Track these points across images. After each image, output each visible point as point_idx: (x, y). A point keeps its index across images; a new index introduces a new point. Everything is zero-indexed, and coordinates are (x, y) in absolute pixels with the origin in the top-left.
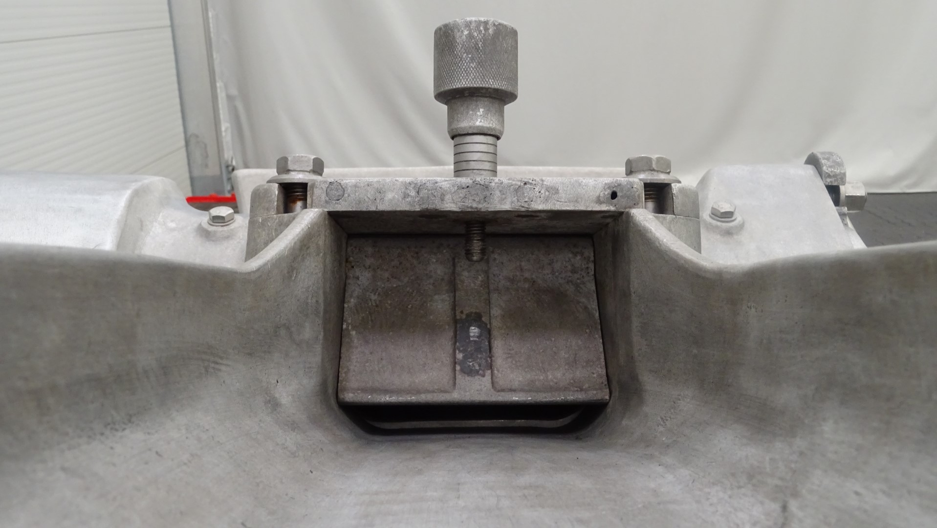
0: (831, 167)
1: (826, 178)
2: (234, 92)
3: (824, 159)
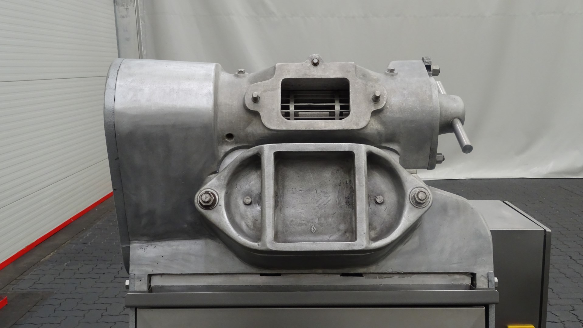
0: (427, 60)
1: (426, 63)
3: (425, 58)
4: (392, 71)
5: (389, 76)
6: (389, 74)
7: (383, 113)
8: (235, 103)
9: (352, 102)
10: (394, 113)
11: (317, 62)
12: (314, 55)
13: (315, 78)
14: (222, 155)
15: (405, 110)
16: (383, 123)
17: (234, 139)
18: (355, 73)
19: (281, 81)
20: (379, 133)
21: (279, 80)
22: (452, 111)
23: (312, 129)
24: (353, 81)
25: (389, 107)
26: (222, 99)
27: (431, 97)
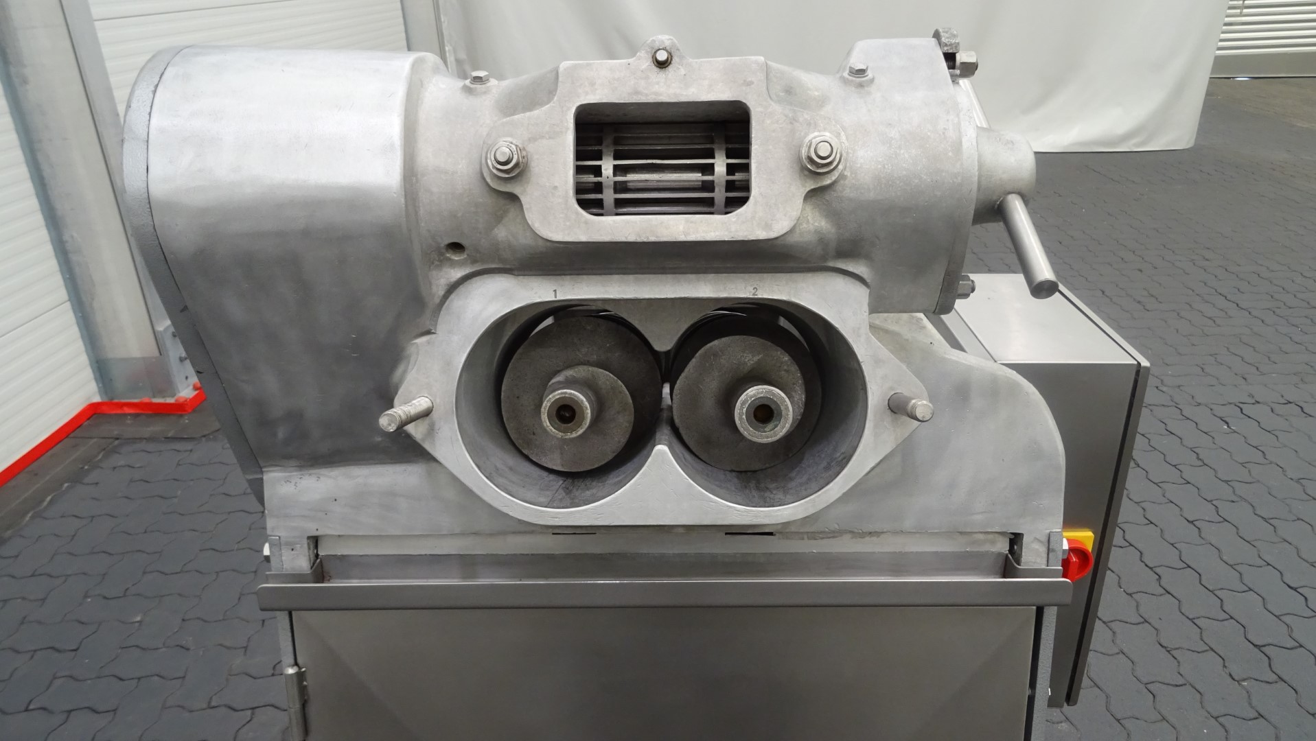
0: (948, 38)
1: (943, 47)
2: (463, 55)
3: (943, 32)
4: (861, 72)
5: (853, 88)
6: (852, 81)
7: (834, 191)
8: (460, 166)
9: (757, 167)
10: (863, 191)
11: (668, 58)
12: (660, 37)
13: (660, 101)
14: (441, 293)
15: (890, 183)
16: (832, 214)
17: (468, 255)
18: (765, 88)
19: (573, 110)
20: (822, 241)
21: (569, 109)
22: (1005, 177)
23: (652, 239)
24: (760, 109)
25: (851, 175)
26: (427, 156)
27: (958, 147)
